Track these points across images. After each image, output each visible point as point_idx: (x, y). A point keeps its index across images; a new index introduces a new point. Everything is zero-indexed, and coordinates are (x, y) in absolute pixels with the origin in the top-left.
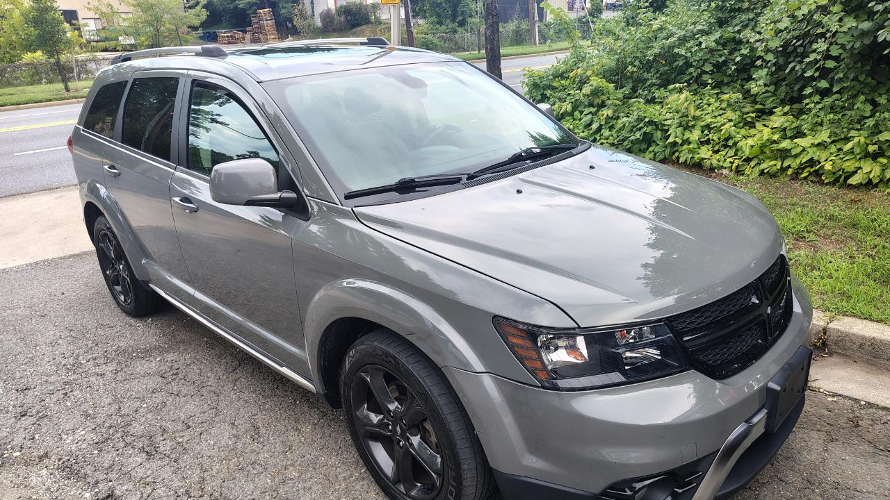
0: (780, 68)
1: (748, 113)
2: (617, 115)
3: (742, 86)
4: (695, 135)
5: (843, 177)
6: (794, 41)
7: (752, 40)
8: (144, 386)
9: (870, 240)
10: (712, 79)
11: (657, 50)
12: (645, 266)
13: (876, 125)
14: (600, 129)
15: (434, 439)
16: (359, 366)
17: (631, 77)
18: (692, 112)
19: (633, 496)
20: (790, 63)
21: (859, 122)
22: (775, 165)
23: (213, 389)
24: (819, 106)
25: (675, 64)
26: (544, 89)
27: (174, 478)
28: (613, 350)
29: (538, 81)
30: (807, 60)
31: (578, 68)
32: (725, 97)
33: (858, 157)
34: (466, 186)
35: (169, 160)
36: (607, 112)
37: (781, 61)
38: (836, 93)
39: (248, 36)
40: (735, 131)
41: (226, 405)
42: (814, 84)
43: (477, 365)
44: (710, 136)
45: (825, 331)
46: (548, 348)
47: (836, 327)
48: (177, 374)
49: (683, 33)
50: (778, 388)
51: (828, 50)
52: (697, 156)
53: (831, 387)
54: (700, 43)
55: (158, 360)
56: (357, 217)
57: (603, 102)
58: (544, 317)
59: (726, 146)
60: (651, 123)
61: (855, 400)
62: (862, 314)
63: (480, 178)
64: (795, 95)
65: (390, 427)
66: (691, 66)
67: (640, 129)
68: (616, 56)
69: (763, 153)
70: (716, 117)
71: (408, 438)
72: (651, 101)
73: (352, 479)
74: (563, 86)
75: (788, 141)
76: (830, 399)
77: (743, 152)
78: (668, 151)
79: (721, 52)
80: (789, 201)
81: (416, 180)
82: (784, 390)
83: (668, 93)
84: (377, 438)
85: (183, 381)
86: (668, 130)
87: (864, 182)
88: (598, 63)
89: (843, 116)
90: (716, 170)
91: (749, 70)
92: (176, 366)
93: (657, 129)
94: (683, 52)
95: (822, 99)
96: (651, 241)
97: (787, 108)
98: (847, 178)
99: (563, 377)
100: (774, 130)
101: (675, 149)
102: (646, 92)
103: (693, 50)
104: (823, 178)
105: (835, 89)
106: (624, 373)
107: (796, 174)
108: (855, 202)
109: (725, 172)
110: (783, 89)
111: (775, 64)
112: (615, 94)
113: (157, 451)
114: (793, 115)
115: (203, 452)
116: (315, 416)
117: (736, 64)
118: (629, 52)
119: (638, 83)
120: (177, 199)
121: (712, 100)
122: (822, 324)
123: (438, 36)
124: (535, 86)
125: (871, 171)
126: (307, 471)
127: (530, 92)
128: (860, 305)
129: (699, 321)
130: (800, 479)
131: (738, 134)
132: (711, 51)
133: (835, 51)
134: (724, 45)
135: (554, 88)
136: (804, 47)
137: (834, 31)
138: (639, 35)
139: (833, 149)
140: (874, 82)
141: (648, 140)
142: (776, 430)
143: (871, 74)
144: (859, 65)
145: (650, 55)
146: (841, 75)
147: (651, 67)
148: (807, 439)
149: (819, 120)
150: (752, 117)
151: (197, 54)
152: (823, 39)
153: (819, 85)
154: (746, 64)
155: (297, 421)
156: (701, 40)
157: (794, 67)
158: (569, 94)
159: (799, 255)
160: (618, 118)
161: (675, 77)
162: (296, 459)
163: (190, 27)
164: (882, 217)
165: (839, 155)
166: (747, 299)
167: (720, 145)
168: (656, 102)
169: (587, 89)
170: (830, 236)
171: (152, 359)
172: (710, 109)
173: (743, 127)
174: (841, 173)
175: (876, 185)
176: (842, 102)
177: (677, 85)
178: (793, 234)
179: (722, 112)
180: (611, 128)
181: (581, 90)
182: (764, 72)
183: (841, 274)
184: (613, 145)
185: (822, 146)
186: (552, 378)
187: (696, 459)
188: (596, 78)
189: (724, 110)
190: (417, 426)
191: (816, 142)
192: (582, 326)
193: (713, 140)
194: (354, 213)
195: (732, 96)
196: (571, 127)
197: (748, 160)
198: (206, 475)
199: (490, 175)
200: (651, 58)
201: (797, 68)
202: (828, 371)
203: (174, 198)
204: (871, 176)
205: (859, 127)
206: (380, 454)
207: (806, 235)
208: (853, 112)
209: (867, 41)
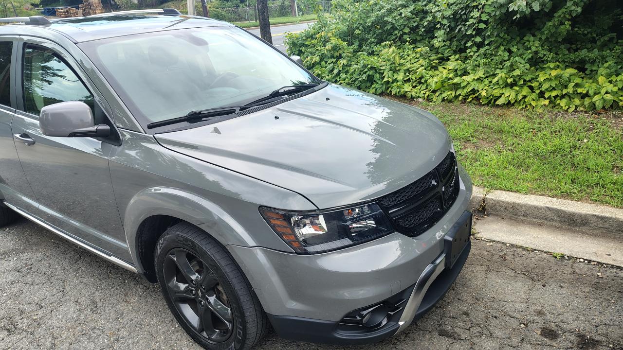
0: (452, 29)
1: (433, 60)
2: (349, 63)
3: (429, 42)
4: (400, 76)
5: (493, 100)
6: (460, 11)
7: (433, 11)
8: (4, 280)
9: (510, 140)
10: (410, 38)
11: (373, 19)
12: (369, 164)
13: (511, 66)
14: (339, 73)
15: (225, 297)
16: (167, 251)
17: (358, 38)
18: (397, 60)
19: (361, 320)
20: (458, 26)
21: (501, 63)
22: (451, 94)
23: (59, 277)
24: (477, 54)
25: (386, 28)
26: (300, 47)
27: (31, 346)
28: (343, 223)
29: (296, 41)
30: (468, 23)
31: (322, 31)
32: (418, 50)
33: (501, 87)
34: (239, 115)
35: (10, 106)
36: (343, 62)
37: (453, 25)
38: (487, 45)
39: (80, 11)
40: (426, 73)
41: (71, 288)
42: (473, 39)
43: (251, 242)
44: (410, 76)
45: (484, 200)
46: (299, 226)
47: (490, 197)
48: (31, 268)
49: (390, 6)
50: (451, 239)
51: (480, 17)
52: (402, 90)
53: (488, 236)
54: (401, 13)
55: (15, 259)
56: (158, 142)
57: (340, 55)
58: (296, 204)
59: (420, 83)
60: (372, 68)
61: (504, 243)
62: (506, 187)
63: (250, 109)
64: (462, 47)
65: (194, 292)
66: (397, 29)
67: (365, 73)
68: (347, 23)
69: (443, 86)
70: (413, 63)
71: (207, 299)
72: (372, 54)
73: (169, 333)
74: (313, 44)
75: (458, 78)
76: (488, 244)
77: (431, 86)
78: (384, 87)
79: (414, 20)
80: (460, 117)
81: (202, 113)
82: (455, 240)
83: (382, 48)
84: (185, 301)
85: (36, 273)
86: (383, 73)
87: (506, 103)
88: (336, 28)
89: (492, 60)
90: (415, 99)
91: (433, 31)
92: (30, 263)
93: (376, 72)
94: (390, 20)
95: (478, 50)
96: (373, 148)
97: (457, 56)
98: (495, 101)
99: (311, 245)
100: (450, 71)
101: (389, 86)
102: (368, 48)
103: (397, 18)
104: (481, 101)
105: (486, 43)
106: (351, 238)
107: (465, 99)
108: (501, 116)
109: (420, 100)
110: (455, 43)
111: (449, 27)
112: (348, 50)
113: (16, 328)
114: (462, 61)
115: (54, 324)
116: (139, 289)
117: (424, 27)
118: (355, 20)
119: (362, 41)
120: (18, 136)
121: (410, 52)
122: (482, 196)
123: (225, 9)
124: (294, 44)
125: (509, 96)
126: (135, 330)
127: (290, 49)
128: (505, 182)
129: (398, 199)
130: (471, 298)
131: (428, 74)
132: (409, 19)
133: (484, 18)
134: (417, 15)
135: (307, 46)
136: (467, 16)
137: (483, 4)
138: (361, 9)
139: (486, 82)
140: (509, 38)
141: (371, 80)
142: (452, 267)
143: (507, 32)
144: (500, 26)
145: (369, 22)
146: (489, 33)
147: (370, 30)
148: (475, 271)
149: (477, 63)
150: (436, 63)
151: (27, 23)
152: (477, 9)
153: (476, 40)
154: (432, 27)
155: (126, 295)
156: (401, 11)
157: (461, 28)
158: (317, 50)
159: (467, 152)
160: (350, 65)
161: (386, 37)
162: (126, 322)
163: (32, 4)
164: (517, 125)
165: (490, 86)
166: (428, 182)
167: (417, 82)
168: (375, 55)
169: (329, 46)
170: (486, 139)
171: (10, 259)
172: (409, 58)
173: (430, 70)
174: (491, 97)
175: (513, 105)
176: (491, 51)
177: (387, 42)
178: (463, 139)
179: (417, 60)
180: (347, 72)
181: (325, 47)
182: (441, 32)
183: (493, 163)
184: (348, 84)
185: (480, 80)
186: (303, 247)
187: (400, 291)
188: (335, 38)
189: (418, 58)
190: (212, 289)
191: (476, 78)
192: (320, 208)
193: (412, 79)
194: (155, 139)
195: (423, 49)
196: (320, 72)
197: (434, 92)
198: (56, 341)
199: (256, 107)
200: (370, 24)
201: (463, 29)
202: (486, 226)
203: (15, 135)
204: (510, 99)
205: (501, 67)
206: (188, 311)
207: (471, 139)
208: (497, 58)
209: (504, 11)
